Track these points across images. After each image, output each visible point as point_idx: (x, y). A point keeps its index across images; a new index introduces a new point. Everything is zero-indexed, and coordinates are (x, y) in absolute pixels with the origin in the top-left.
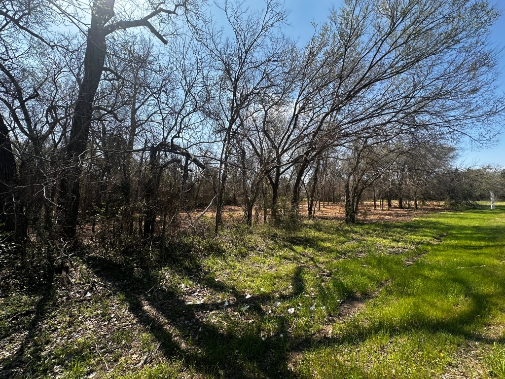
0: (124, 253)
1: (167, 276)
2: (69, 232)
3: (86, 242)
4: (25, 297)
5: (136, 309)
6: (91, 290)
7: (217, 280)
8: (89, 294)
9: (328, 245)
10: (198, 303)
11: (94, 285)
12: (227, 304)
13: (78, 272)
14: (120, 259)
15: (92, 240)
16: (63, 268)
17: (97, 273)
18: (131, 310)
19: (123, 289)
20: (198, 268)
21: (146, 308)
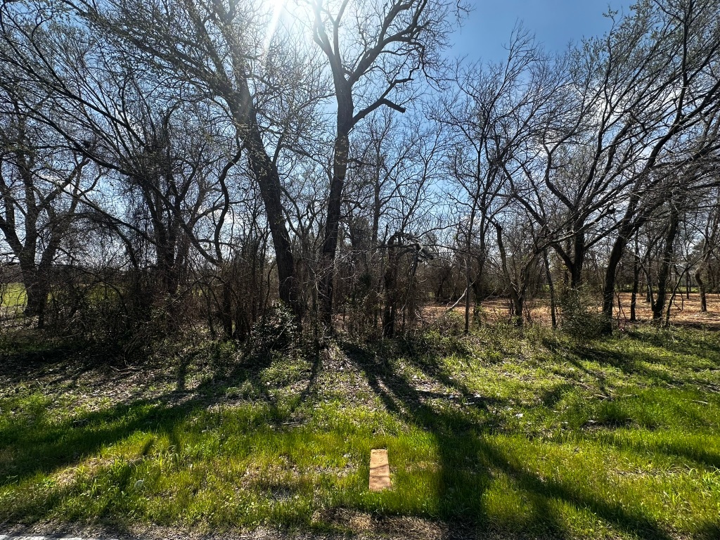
0: (367, 342)
1: (402, 366)
2: (327, 319)
3: (339, 330)
4: (305, 362)
5: (373, 383)
6: (343, 365)
7: (451, 378)
8: (342, 368)
9: (660, 367)
10: (425, 390)
11: (345, 362)
12: (451, 397)
13: (334, 352)
14: (364, 346)
15: (343, 329)
16: (325, 346)
17: (347, 354)
18: (370, 384)
19: (365, 369)
20: (435, 365)
21: (381, 385)
